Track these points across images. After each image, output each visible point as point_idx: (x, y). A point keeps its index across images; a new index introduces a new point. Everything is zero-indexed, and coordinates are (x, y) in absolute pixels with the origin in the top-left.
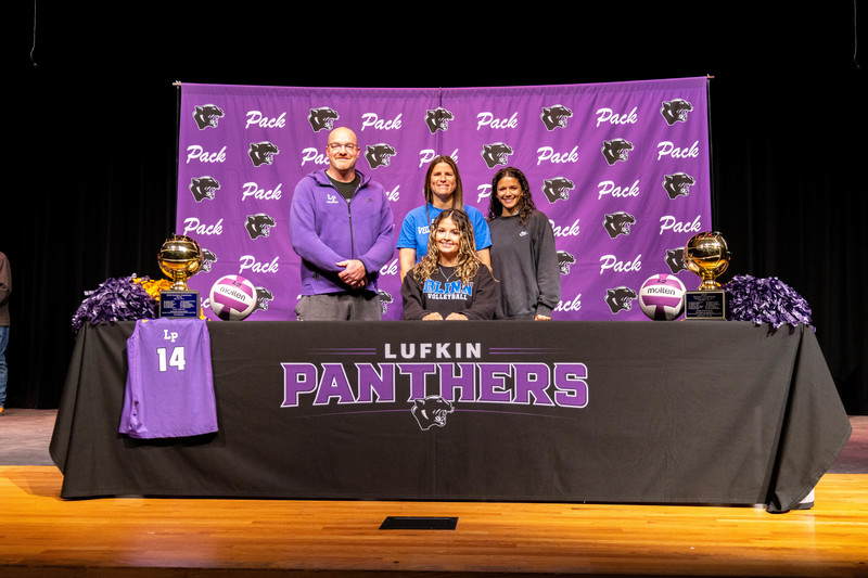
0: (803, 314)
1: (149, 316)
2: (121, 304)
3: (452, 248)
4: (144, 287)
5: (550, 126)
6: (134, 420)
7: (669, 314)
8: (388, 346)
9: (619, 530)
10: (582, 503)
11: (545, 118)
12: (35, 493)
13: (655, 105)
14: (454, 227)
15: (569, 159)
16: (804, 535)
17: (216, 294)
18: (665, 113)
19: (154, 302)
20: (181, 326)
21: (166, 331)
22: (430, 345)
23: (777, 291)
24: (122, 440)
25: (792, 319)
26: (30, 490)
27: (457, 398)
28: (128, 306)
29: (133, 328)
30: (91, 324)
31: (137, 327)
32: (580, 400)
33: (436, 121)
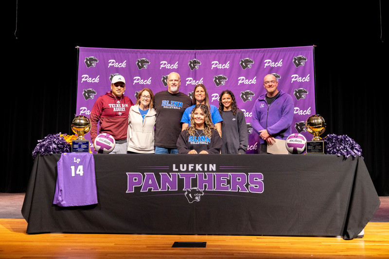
0: (358, 151)
1: (67, 151)
2: (54, 146)
3: (201, 122)
4: (65, 138)
5: (244, 68)
6: (60, 198)
7: (299, 151)
8: (174, 165)
9: (279, 248)
10: (261, 235)
11: (242, 64)
12: (14, 231)
13: (290, 59)
14: (202, 112)
15: (252, 83)
16: (359, 249)
17: (97, 142)
18: (295, 62)
19: (69, 145)
20: (81, 156)
21: (75, 158)
22: (193, 165)
23: (347, 141)
24: (54, 208)
25: (353, 153)
26: (12, 230)
27: (205, 188)
28: (58, 147)
29: (60, 157)
30: (41, 155)
31: (62, 157)
32: (260, 190)
33: (193, 65)
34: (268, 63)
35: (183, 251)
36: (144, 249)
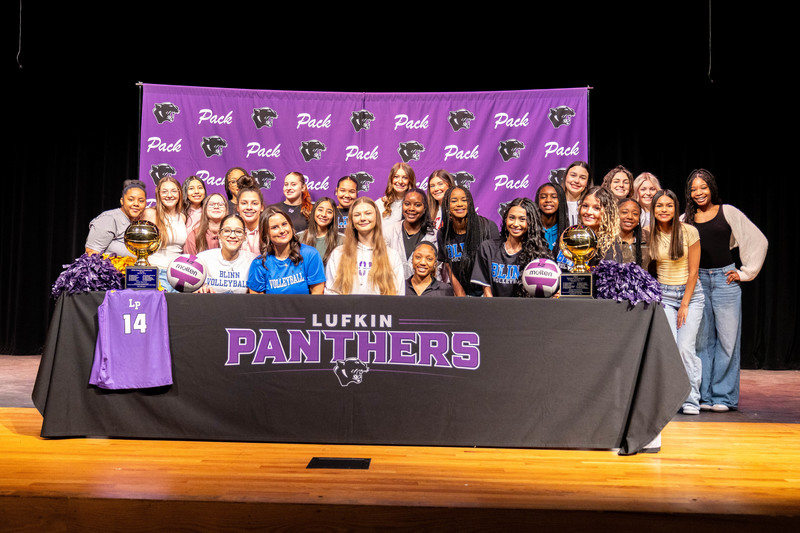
1: (117, 287)
2: (93, 276)
4: (112, 262)
5: (456, 127)
6: (103, 374)
7: (547, 292)
8: (315, 316)
9: (501, 471)
10: (473, 447)
11: (452, 120)
12: (19, 433)
13: (544, 111)
15: (471, 156)
16: (651, 475)
17: (173, 270)
18: (552, 117)
19: (120, 275)
21: (131, 300)
22: (350, 316)
23: (635, 273)
24: (92, 390)
25: (646, 297)
26: (15, 430)
27: (372, 359)
28: (100, 278)
29: (103, 296)
30: (68, 293)
31: (106, 297)
32: (473, 363)
33: (360, 121)
34: (502, 119)
35: (326, 476)
36: (255, 470)
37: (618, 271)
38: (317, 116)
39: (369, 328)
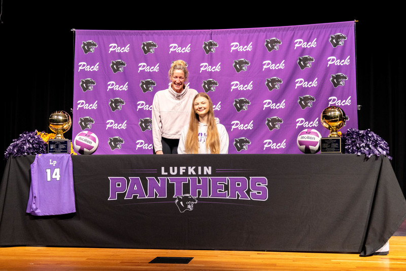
0: (384, 149)
1: (43, 152)
2: (29, 145)
4: (42, 137)
5: (270, 49)
6: (34, 206)
7: (313, 150)
8: (163, 168)
10: (264, 251)
11: (267, 45)
13: (326, 37)
15: (280, 67)
17: (77, 141)
18: (332, 41)
19: (46, 145)
20: (58, 158)
21: (51, 160)
22: (185, 168)
23: (370, 137)
24: (28, 217)
25: (377, 152)
27: (199, 195)
28: (33, 146)
29: (34, 158)
30: (13, 157)
31: (36, 158)
32: (264, 196)
33: (209, 48)
34: (299, 43)
36: (117, 264)
37: (358, 135)
38: (182, 45)
39: (197, 175)
